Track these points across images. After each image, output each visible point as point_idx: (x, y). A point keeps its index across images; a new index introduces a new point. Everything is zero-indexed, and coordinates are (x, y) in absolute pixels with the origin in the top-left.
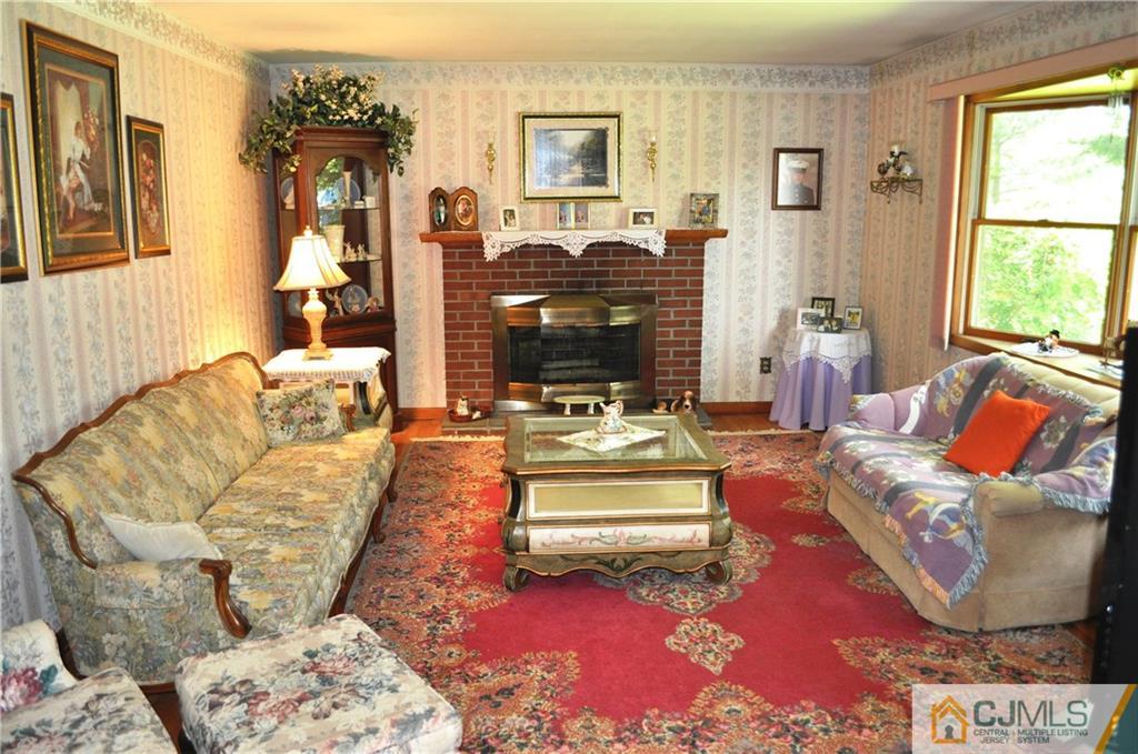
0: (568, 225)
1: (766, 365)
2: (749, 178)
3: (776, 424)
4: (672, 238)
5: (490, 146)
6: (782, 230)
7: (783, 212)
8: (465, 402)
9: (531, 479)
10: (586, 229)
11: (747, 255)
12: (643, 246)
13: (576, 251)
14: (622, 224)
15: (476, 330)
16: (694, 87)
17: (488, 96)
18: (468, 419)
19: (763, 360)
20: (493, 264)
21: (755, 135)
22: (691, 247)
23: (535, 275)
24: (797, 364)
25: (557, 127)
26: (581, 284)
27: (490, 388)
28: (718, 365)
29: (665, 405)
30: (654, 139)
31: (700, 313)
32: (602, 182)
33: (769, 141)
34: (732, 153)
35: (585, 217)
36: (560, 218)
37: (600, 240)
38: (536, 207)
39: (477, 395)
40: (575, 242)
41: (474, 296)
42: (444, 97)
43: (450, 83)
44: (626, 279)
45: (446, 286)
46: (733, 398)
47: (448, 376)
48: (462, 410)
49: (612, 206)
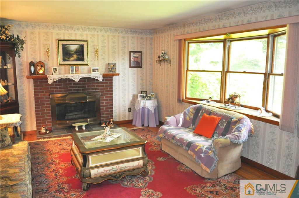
0: (73, 73)
1: (130, 110)
2: (123, 59)
3: (135, 126)
4: (104, 76)
5: (48, 49)
6: (132, 73)
7: (132, 68)
8: (44, 128)
9: (90, 154)
10: (79, 74)
11: (124, 80)
12: (96, 78)
13: (77, 80)
14: (89, 72)
15: (45, 105)
16: (108, 34)
17: (47, 33)
18: (46, 133)
19: (129, 108)
20: (51, 85)
21: (125, 47)
22: (109, 78)
23: (64, 88)
24: (140, 109)
25: (68, 44)
26: (78, 90)
27: (51, 123)
28: (117, 111)
29: (104, 123)
30: (97, 48)
31: (112, 97)
32: (83, 60)
33: (128, 49)
34: (119, 52)
35: (78, 70)
36: (71, 71)
37: (84, 77)
38: (63, 67)
39: (46, 125)
40: (76, 78)
41: (44, 95)
42: (32, 33)
43: (34, 29)
44: (91, 88)
45: (35, 92)
46: (122, 120)
47: (37, 120)
48: (43, 131)
49: (86, 67)
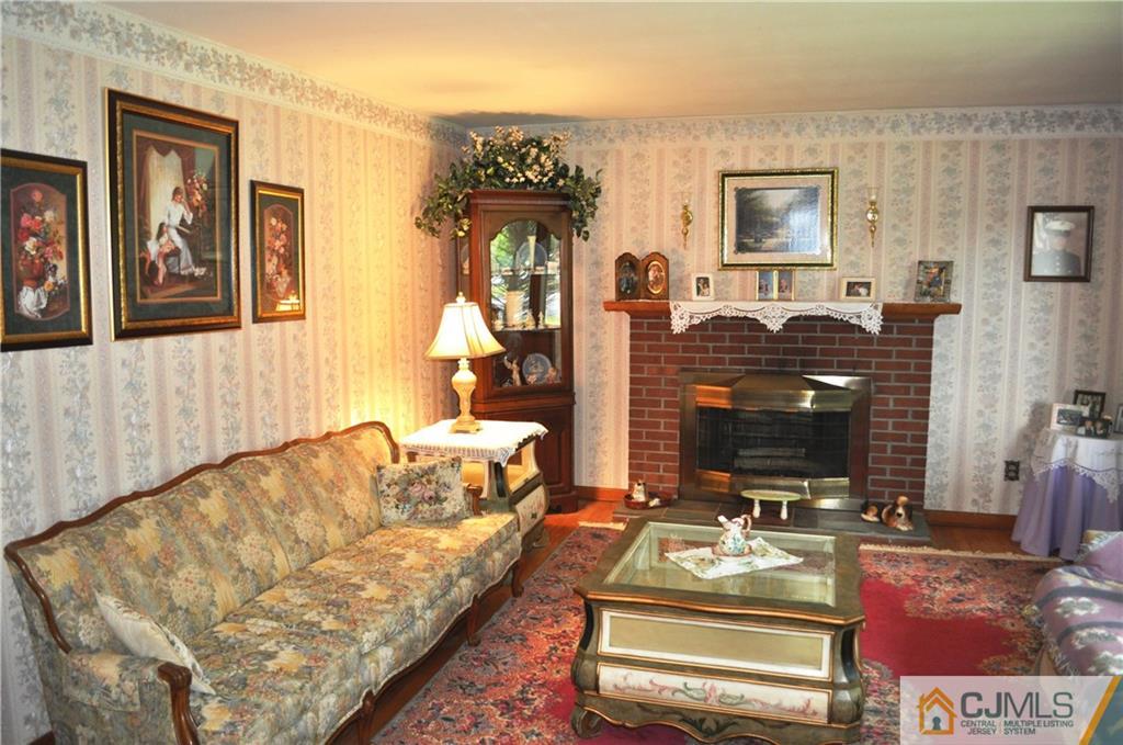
0: (770, 296)
1: (1012, 470)
2: (995, 242)
3: (1016, 547)
4: (890, 313)
5: (685, 207)
6: (1038, 306)
7: (1039, 284)
9: (607, 606)
10: (790, 300)
11: (991, 336)
12: (854, 321)
13: (775, 325)
14: (833, 296)
15: (662, 409)
16: (926, 136)
17: (686, 153)
18: (645, 506)
19: (1008, 464)
20: (680, 336)
21: (1004, 191)
22: (917, 324)
23: (731, 350)
24: (1048, 473)
25: (760, 186)
26: (783, 363)
27: (675, 472)
28: (951, 468)
29: (875, 510)
30: (873, 198)
31: (926, 403)
33: (1022, 198)
34: (973, 215)
35: (789, 287)
36: (760, 288)
37: (803, 314)
38: (735, 275)
39: (661, 480)
40: (774, 316)
41: (661, 371)
42: (639, 156)
43: (646, 142)
44: (836, 359)
45: (633, 359)
46: (968, 508)
47: (631, 457)
48: (639, 496)
49: (824, 274)
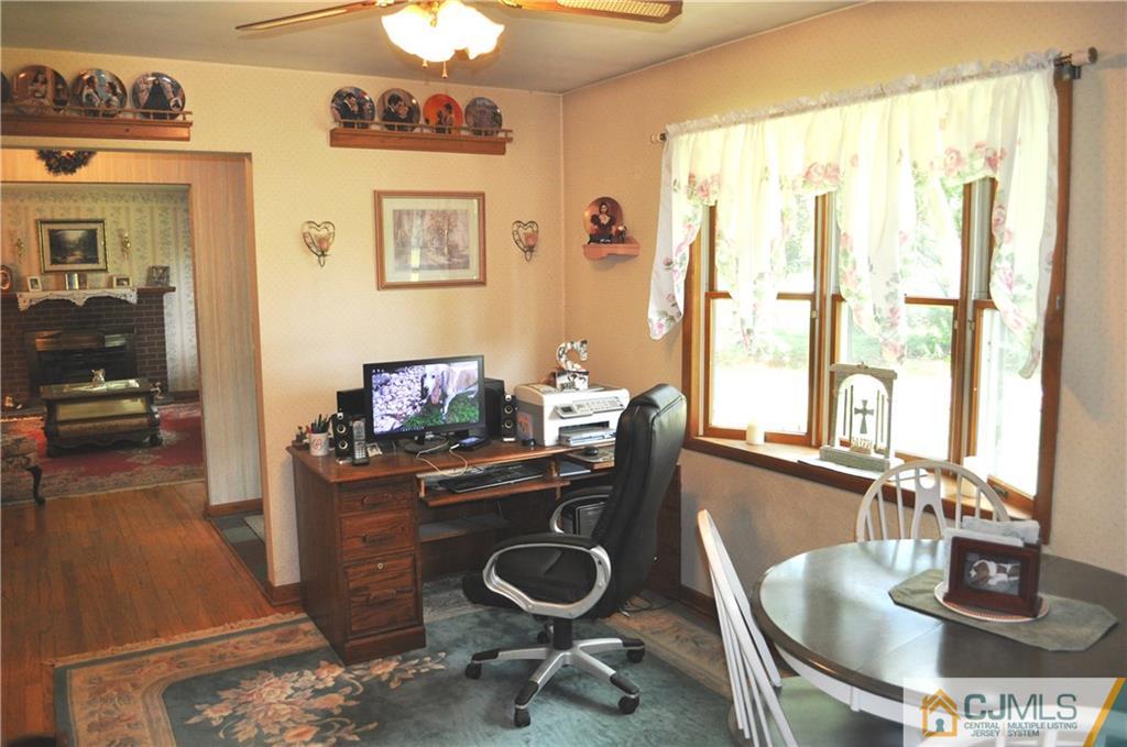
0: (74, 288)
4: (141, 293)
5: (19, 240)
8: (11, 399)
10: (86, 289)
12: (123, 298)
13: (80, 303)
14: (110, 285)
16: (150, 204)
17: (15, 209)
18: (14, 409)
20: (24, 312)
22: (153, 298)
23: (54, 318)
25: (63, 228)
26: (85, 323)
27: (25, 392)
30: (126, 235)
31: (164, 337)
32: (95, 261)
34: (177, 244)
35: (85, 282)
36: (68, 283)
37: (95, 296)
38: (51, 277)
39: (18, 395)
40: (78, 295)
48: (10, 404)
49: (102, 275)
